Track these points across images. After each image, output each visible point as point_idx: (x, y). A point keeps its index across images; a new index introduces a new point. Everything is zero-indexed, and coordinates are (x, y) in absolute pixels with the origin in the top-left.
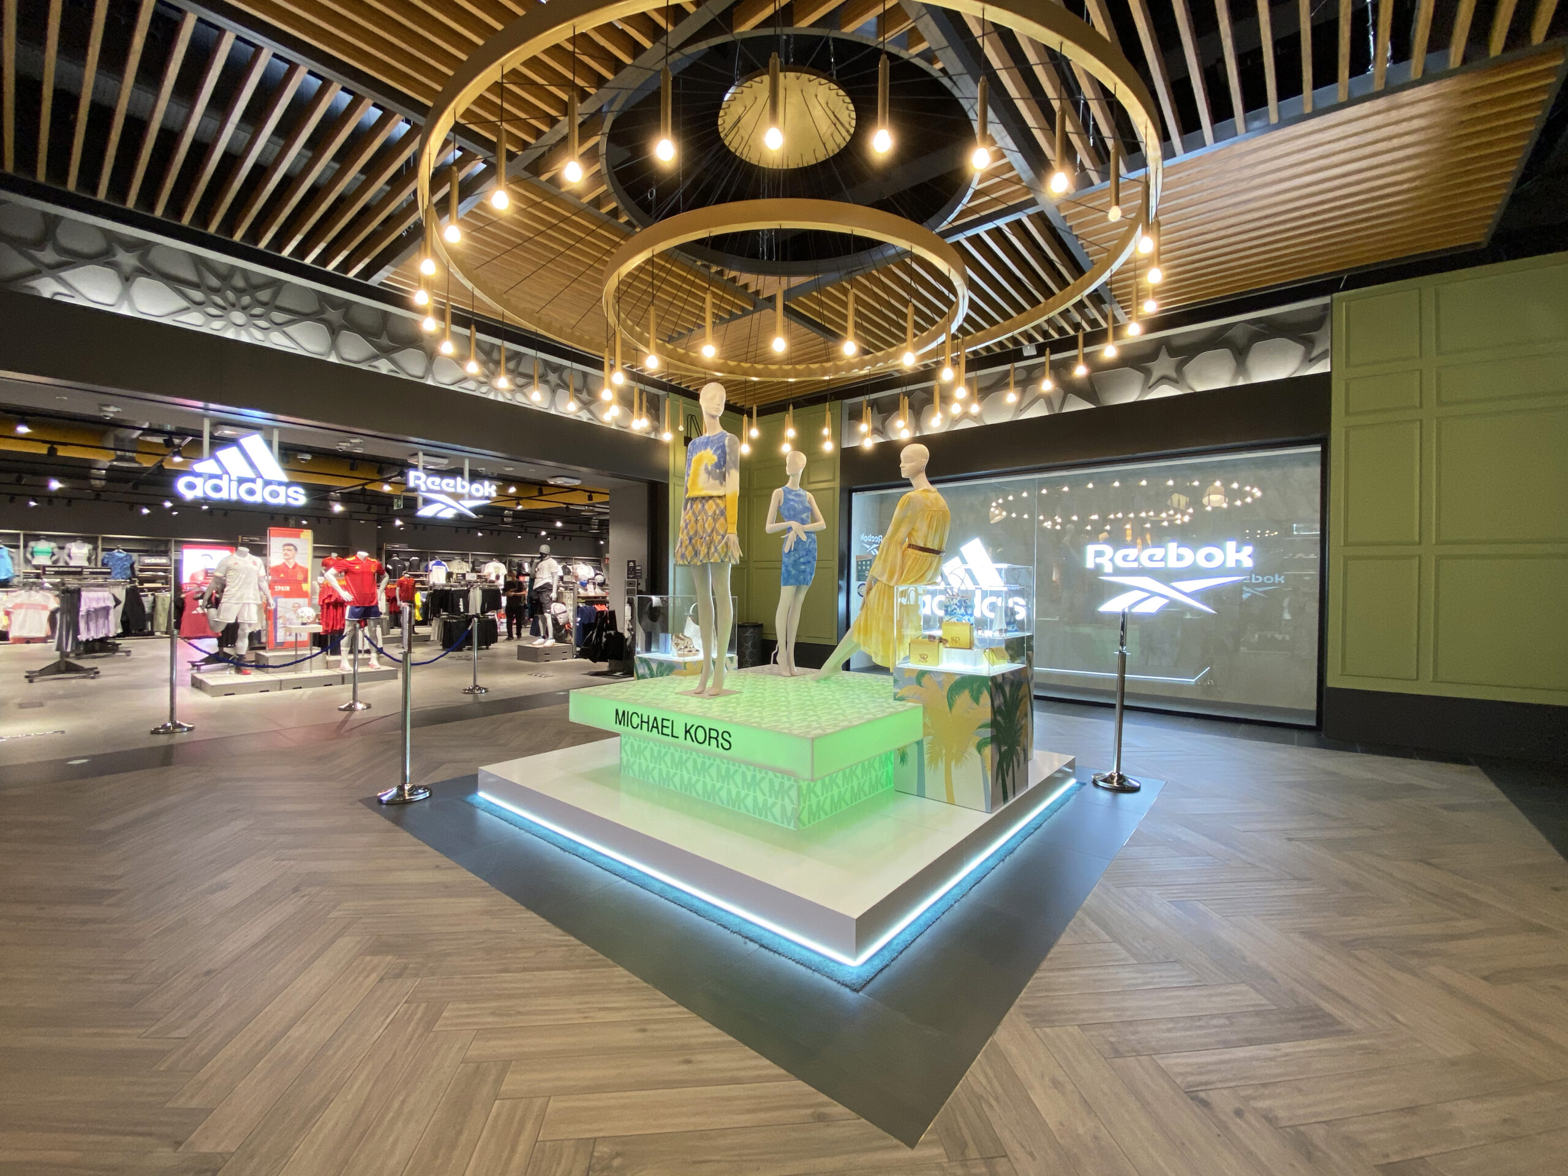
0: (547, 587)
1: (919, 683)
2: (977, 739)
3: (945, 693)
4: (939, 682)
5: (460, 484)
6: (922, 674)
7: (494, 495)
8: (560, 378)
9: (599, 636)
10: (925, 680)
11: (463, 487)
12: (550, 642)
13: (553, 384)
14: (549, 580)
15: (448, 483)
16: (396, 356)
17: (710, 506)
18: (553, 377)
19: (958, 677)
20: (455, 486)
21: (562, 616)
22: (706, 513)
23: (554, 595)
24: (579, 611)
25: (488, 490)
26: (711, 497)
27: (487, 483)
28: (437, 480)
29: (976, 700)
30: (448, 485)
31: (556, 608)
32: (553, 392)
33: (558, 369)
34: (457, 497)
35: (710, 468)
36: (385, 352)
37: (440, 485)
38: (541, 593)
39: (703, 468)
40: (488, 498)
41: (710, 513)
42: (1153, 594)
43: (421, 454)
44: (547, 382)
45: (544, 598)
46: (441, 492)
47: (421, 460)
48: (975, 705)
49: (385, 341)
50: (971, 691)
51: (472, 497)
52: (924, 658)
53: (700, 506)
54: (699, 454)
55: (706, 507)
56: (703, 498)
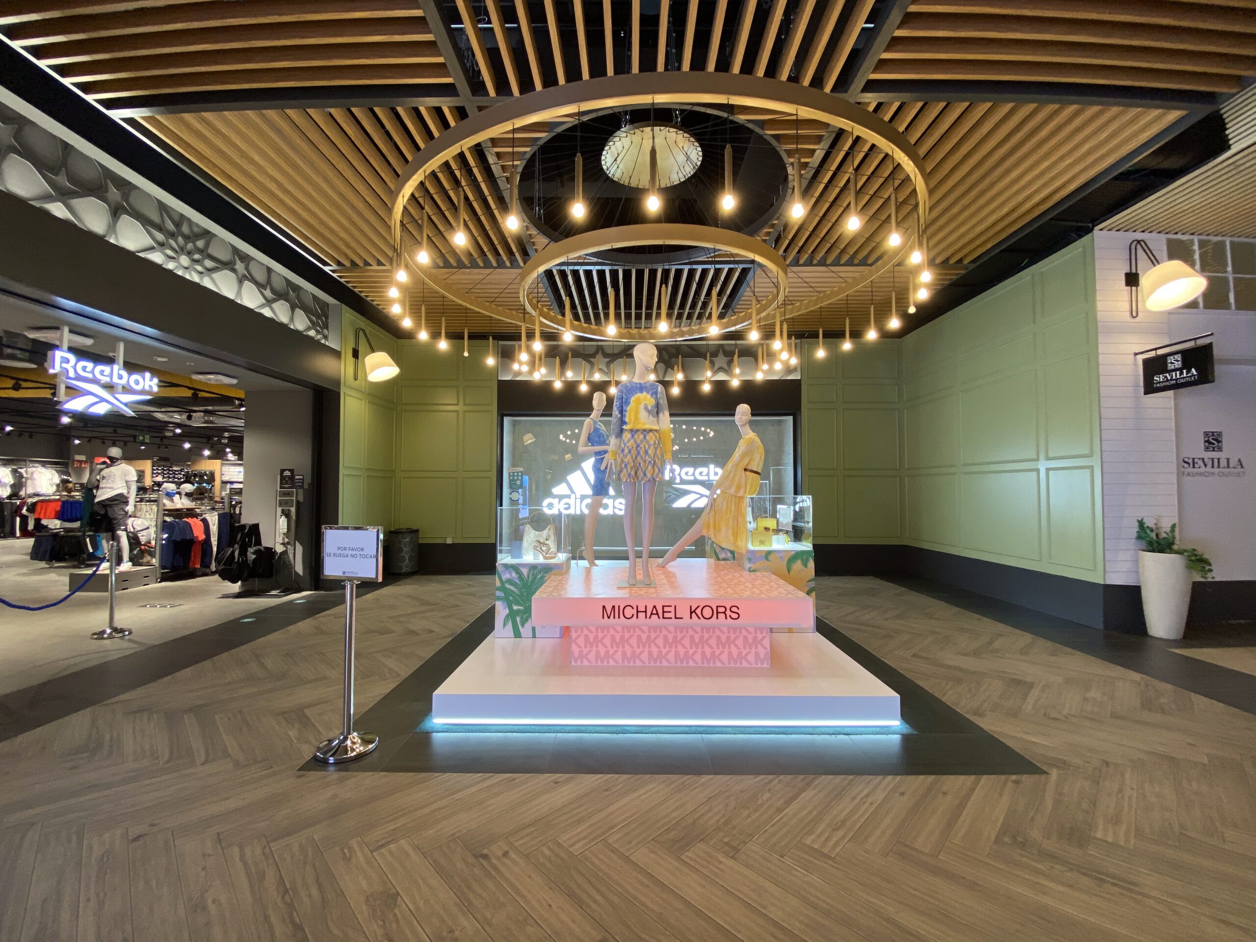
0: (121, 500)
1: (767, 559)
2: (807, 589)
3: (785, 563)
4: (781, 557)
5: (116, 373)
6: (769, 553)
7: (155, 389)
8: (247, 268)
9: (243, 552)
10: (771, 557)
11: (120, 377)
12: (126, 566)
13: (240, 275)
14: (125, 491)
15: (102, 371)
16: (76, 202)
17: (651, 437)
18: (240, 266)
19: (793, 553)
20: (111, 375)
21: (144, 533)
22: (648, 442)
23: (130, 508)
24: (165, 527)
25: (149, 383)
26: (651, 431)
27: (148, 375)
28: (90, 365)
29: (805, 565)
30: (102, 372)
31: (134, 524)
32: (240, 282)
33: (246, 258)
34: (110, 387)
35: (650, 408)
36: (63, 195)
37: (92, 372)
38: (111, 506)
39: (642, 406)
40: (149, 393)
41: (652, 442)
42: (702, 496)
43: (66, 329)
44: (234, 270)
45: (117, 512)
46: (95, 381)
47: (67, 337)
48: (805, 568)
49: (62, 180)
50: (802, 560)
51: (127, 390)
52: (762, 542)
53: (642, 437)
54: (636, 396)
55: (648, 437)
56: (644, 430)
